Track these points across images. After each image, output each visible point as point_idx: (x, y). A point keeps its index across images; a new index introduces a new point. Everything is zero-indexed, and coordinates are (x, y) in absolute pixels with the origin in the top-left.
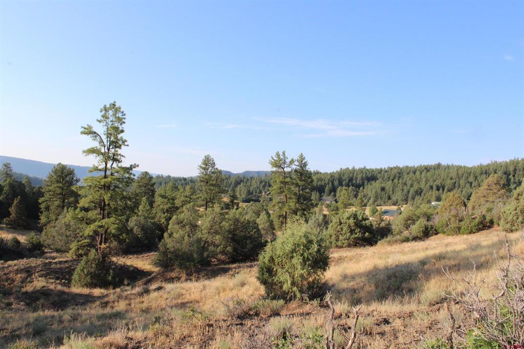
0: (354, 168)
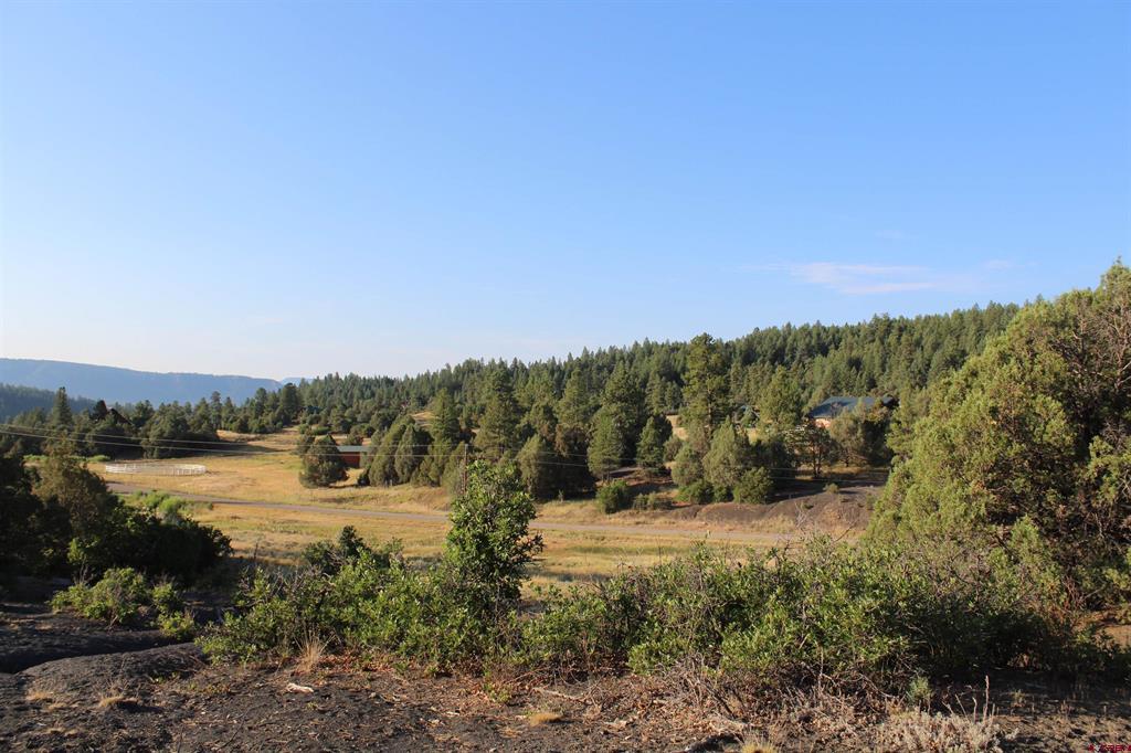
0: (789, 325)
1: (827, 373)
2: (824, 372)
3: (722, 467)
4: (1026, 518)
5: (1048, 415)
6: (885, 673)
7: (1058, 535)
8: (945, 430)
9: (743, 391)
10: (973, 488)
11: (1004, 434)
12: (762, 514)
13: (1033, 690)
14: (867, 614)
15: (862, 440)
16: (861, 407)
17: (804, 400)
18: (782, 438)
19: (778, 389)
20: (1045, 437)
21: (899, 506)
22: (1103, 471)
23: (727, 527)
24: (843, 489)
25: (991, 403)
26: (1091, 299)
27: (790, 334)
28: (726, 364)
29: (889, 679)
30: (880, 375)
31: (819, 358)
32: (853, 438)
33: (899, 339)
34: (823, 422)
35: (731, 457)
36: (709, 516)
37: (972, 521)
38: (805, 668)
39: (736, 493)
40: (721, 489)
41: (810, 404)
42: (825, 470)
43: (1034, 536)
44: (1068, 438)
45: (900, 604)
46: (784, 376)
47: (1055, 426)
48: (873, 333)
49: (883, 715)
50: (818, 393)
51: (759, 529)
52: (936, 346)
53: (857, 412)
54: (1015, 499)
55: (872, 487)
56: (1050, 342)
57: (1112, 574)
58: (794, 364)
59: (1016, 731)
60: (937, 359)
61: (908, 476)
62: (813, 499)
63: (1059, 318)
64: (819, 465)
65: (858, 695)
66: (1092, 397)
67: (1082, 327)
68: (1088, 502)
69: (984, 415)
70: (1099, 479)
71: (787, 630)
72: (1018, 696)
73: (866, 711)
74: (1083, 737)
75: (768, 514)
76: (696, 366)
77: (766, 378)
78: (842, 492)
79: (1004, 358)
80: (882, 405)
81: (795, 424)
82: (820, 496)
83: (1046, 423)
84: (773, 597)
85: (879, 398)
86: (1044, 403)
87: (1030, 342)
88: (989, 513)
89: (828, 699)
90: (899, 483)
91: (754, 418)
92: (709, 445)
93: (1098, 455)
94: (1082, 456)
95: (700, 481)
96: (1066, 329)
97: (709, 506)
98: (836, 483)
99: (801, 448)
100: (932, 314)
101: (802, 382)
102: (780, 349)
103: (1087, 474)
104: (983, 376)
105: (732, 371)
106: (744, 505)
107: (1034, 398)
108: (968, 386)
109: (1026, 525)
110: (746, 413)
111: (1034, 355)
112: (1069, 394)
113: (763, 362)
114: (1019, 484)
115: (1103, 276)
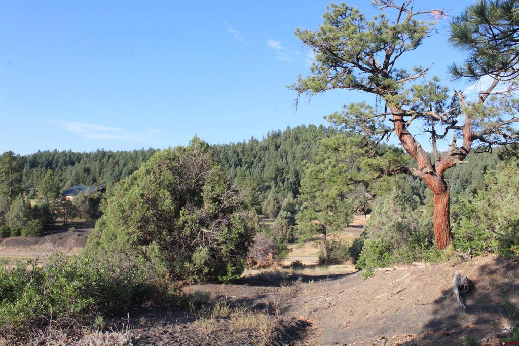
0: (56, 150)
1: (73, 174)
2: (72, 174)
3: (15, 219)
4: (154, 242)
5: (165, 198)
6: (83, 316)
7: (167, 249)
8: (121, 203)
9: (30, 181)
10: (131, 229)
11: (147, 206)
12: (36, 243)
13: (150, 316)
14: (75, 289)
15: (88, 206)
16: (88, 191)
17: (61, 187)
18: (49, 205)
19: (47, 181)
20: (163, 207)
21: (100, 237)
22: (185, 222)
23: (17, 249)
24: (78, 230)
25: (141, 192)
26: (185, 150)
27: (56, 154)
28: (21, 167)
29: (85, 318)
30: (99, 176)
31: (70, 167)
32: (84, 205)
33: (108, 161)
34: (70, 197)
35: (21, 214)
36: (8, 244)
37: (131, 244)
38: (44, 318)
39: (23, 232)
40: (14, 230)
41: (64, 189)
42: (69, 220)
43: (157, 250)
44: (172, 208)
45: (93, 283)
46: (51, 175)
47: (167, 202)
48: (96, 157)
49: (81, 336)
50: (69, 183)
51: (35, 250)
52: (125, 165)
53: (86, 193)
54: (150, 234)
55: (92, 229)
56: (168, 167)
57: (187, 264)
58: (57, 169)
59: (140, 335)
60: (125, 170)
61: (104, 224)
62: (63, 234)
63: (172, 157)
64: (67, 218)
65: (70, 329)
66: (183, 191)
67: (181, 161)
68: (179, 235)
69: (138, 197)
70: (184, 225)
71: (35, 300)
72: (143, 320)
73: (73, 336)
74: (167, 333)
75: (40, 242)
76: (4, 167)
77: (42, 175)
78: (77, 231)
79: (148, 172)
80: (99, 190)
81: (55, 198)
82: (67, 233)
83: (164, 201)
84: (29, 284)
85: (97, 187)
86: (163, 192)
87: (159, 166)
88: (139, 240)
89: (54, 332)
90: (100, 227)
91: (35, 194)
92: (9, 208)
93: (183, 215)
94: (177, 215)
95: (3, 226)
96: (175, 161)
97: (7, 239)
98: (75, 227)
99: (58, 210)
100: (124, 150)
101: (61, 178)
102: (50, 162)
103: (179, 223)
104: (139, 180)
105: (25, 171)
106: (27, 238)
107: (159, 190)
108: (132, 184)
109: (154, 246)
110: (30, 192)
111: (161, 172)
112: (174, 189)
113: (41, 167)
114: (151, 227)
115: (190, 141)
